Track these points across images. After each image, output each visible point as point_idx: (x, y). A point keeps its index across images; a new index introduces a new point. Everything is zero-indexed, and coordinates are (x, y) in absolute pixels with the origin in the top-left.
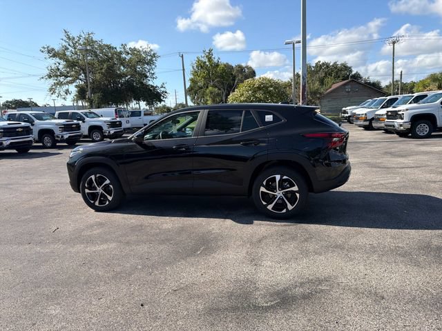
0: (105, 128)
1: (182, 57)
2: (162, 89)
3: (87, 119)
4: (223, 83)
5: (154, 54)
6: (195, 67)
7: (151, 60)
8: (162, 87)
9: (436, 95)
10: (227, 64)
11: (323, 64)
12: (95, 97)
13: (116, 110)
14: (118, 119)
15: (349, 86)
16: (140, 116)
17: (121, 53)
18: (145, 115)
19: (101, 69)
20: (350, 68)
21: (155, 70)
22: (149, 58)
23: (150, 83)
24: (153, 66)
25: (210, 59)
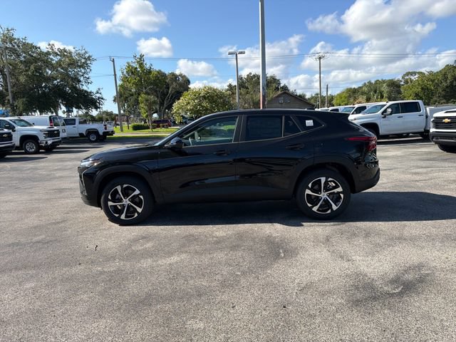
0: (41, 138)
1: (113, 61)
2: (98, 95)
3: (17, 128)
4: (156, 91)
5: (89, 57)
6: (125, 73)
7: (85, 63)
8: (97, 93)
9: (376, 107)
10: (160, 71)
11: (254, 76)
12: (20, 103)
13: (50, 117)
14: (55, 128)
15: (282, 98)
16: (75, 124)
17: (48, 53)
18: (80, 123)
19: (27, 71)
20: (278, 80)
21: (90, 75)
22: (83, 61)
23: (85, 88)
24: (88, 70)
25: (141, 65)
